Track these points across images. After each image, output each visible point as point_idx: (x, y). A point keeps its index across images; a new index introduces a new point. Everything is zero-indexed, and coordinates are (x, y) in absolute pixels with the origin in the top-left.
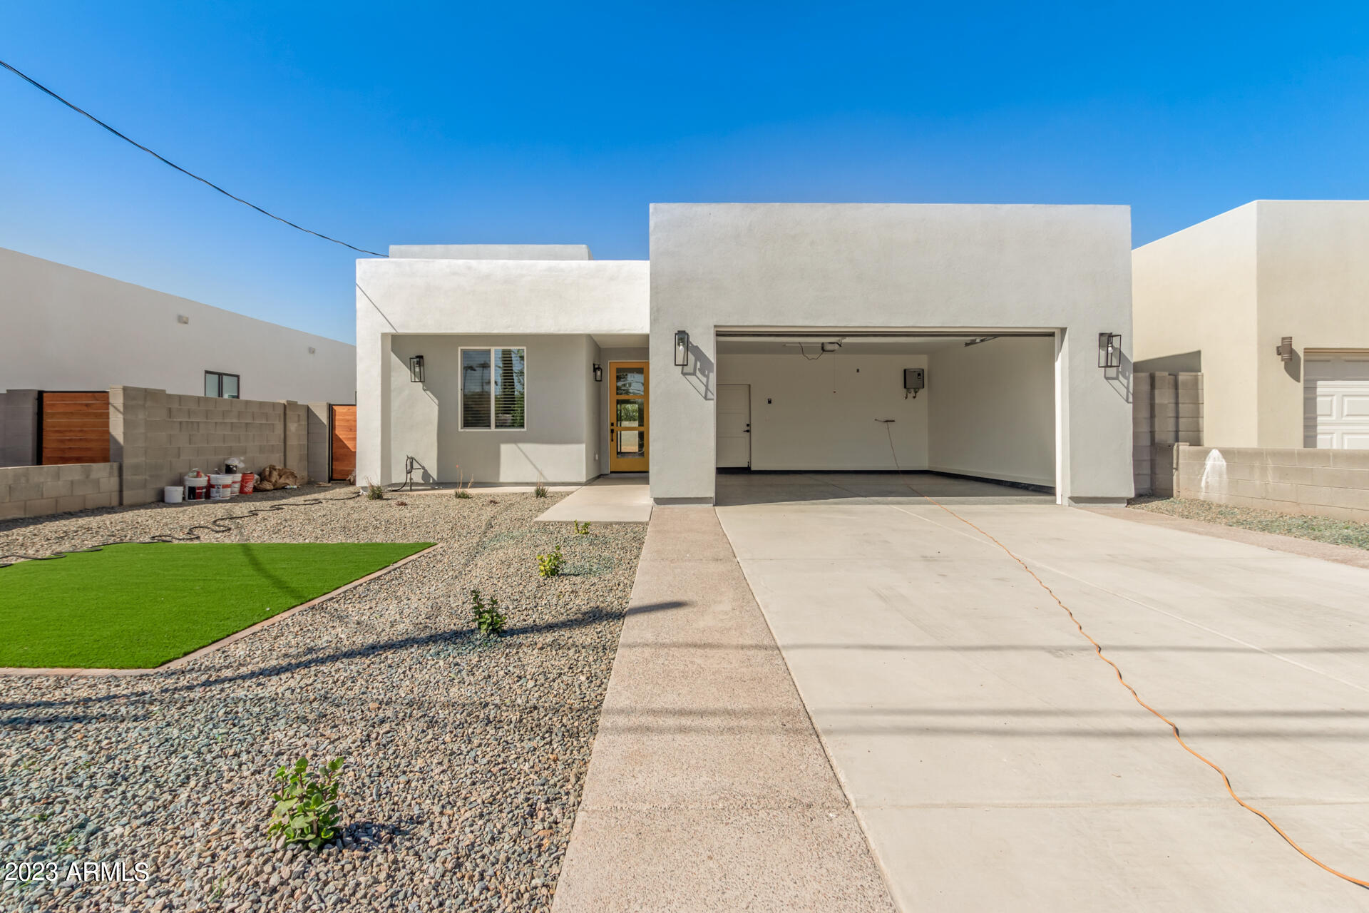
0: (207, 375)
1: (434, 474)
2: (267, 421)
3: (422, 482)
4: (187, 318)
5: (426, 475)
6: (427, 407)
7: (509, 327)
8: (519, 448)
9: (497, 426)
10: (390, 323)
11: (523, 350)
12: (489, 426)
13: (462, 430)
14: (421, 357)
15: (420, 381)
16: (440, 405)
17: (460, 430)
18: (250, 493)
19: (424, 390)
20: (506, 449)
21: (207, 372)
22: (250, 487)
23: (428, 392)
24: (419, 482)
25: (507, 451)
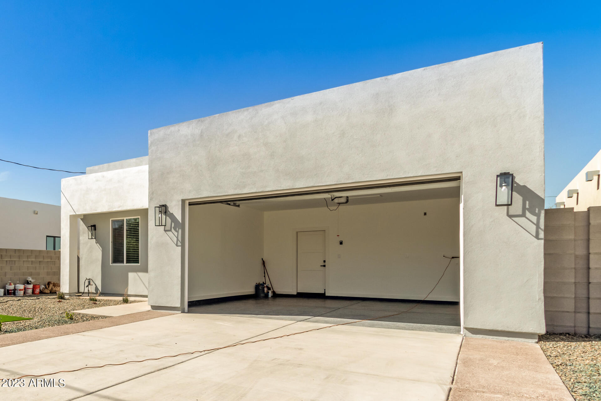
0: (47, 237)
1: (100, 288)
2: (51, 260)
3: (95, 292)
4: (38, 212)
5: (97, 289)
6: (98, 252)
7: (120, 207)
8: (138, 275)
9: (127, 262)
10: (73, 210)
11: (139, 218)
12: (123, 262)
13: (112, 265)
14: (94, 226)
15: (95, 239)
16: (103, 251)
17: (111, 264)
18: (37, 294)
19: (96, 243)
20: (131, 275)
21: (47, 236)
22: (37, 291)
23: (98, 244)
24: (94, 292)
25: (132, 276)
